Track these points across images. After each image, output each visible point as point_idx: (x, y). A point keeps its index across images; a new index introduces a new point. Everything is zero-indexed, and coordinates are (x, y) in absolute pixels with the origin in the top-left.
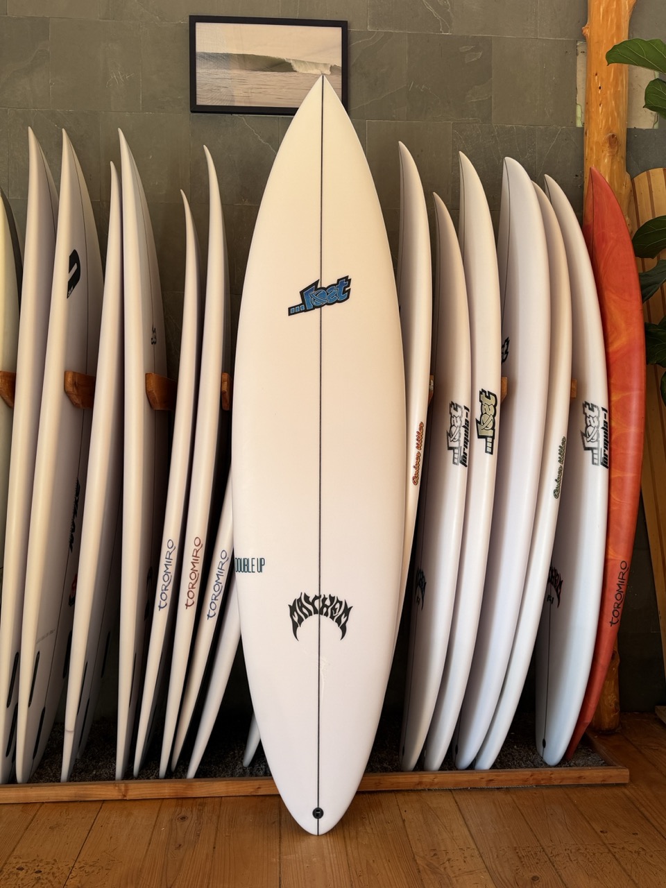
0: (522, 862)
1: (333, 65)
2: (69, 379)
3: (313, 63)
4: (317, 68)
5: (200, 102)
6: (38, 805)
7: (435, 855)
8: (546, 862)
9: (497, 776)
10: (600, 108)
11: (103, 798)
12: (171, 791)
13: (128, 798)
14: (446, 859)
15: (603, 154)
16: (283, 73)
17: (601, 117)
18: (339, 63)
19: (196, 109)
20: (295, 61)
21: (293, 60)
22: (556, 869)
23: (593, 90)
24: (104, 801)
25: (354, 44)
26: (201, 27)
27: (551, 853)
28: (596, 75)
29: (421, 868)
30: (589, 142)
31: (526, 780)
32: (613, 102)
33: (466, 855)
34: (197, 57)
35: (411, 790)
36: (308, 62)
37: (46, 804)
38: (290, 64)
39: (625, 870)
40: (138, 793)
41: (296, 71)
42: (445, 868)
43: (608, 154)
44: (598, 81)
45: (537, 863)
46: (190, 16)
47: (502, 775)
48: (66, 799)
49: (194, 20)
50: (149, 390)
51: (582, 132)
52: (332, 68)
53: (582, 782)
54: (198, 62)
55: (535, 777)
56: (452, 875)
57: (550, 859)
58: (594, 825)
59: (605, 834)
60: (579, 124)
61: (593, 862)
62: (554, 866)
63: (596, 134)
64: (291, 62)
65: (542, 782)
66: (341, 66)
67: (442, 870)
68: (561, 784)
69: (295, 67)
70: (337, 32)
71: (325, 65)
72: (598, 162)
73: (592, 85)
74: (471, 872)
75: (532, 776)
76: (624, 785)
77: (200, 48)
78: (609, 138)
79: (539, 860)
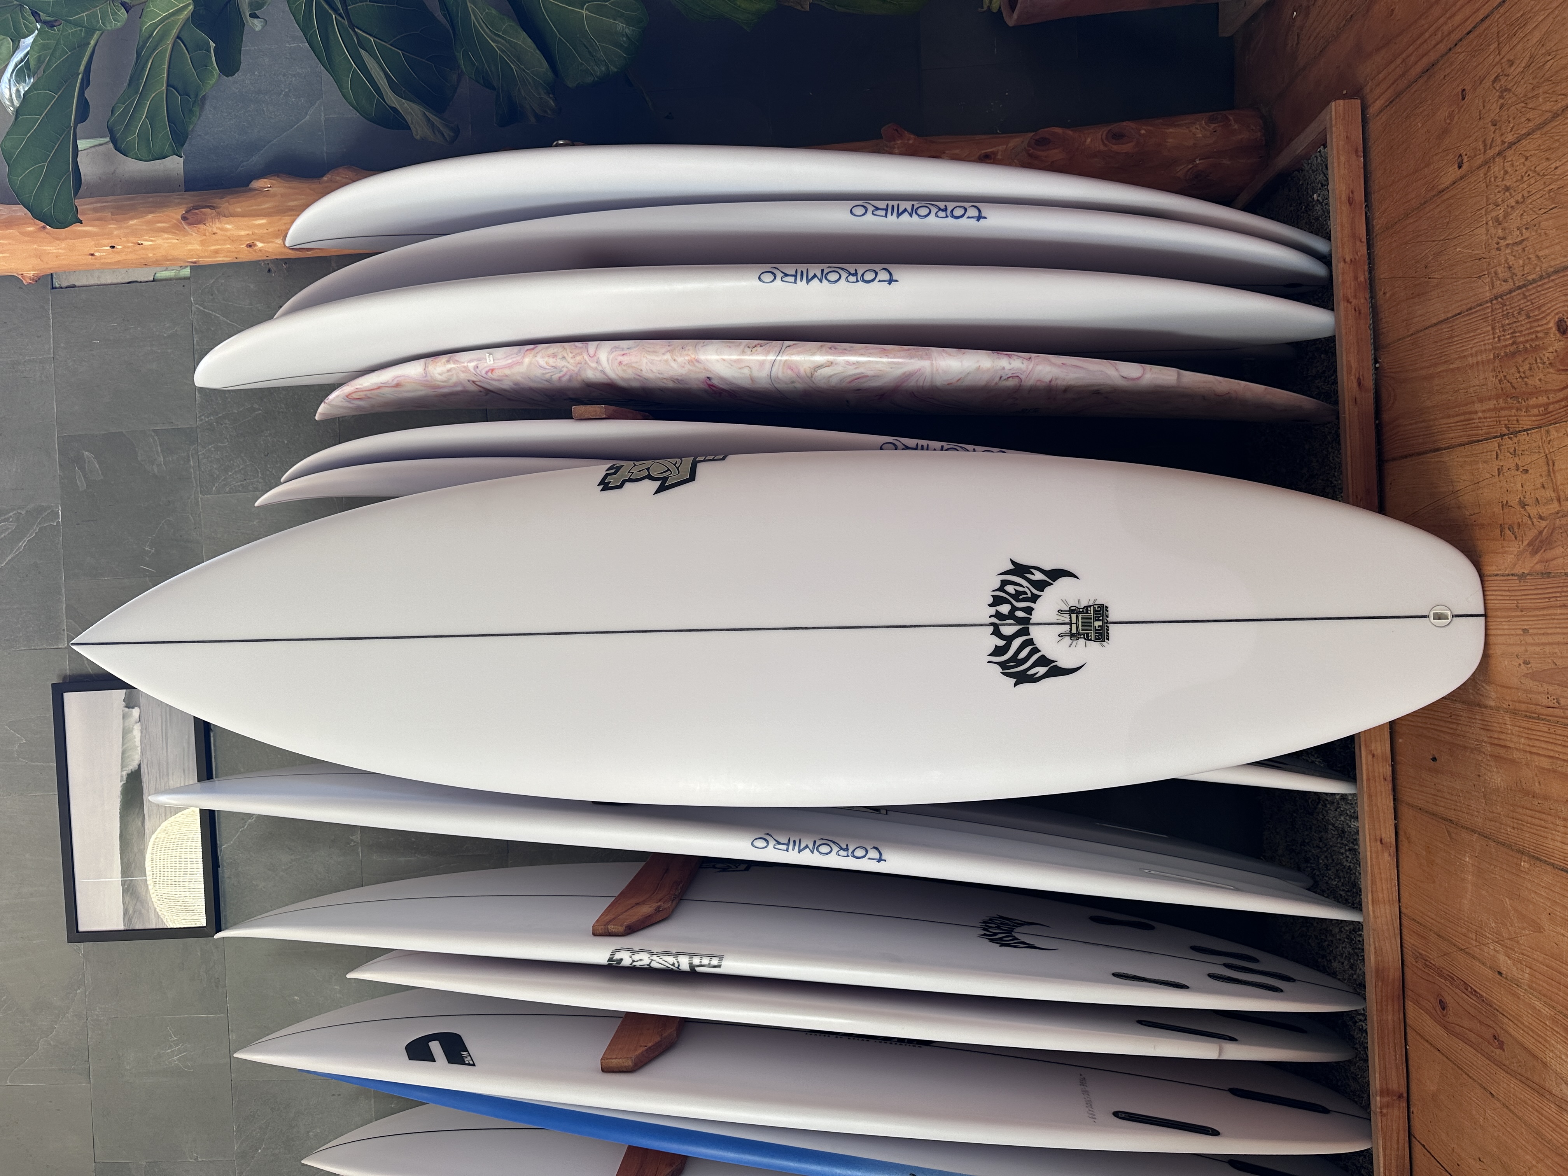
0: (1526, 349)
1: (124, 704)
3: (123, 738)
4: (131, 731)
5: (200, 921)
7: (1511, 528)
8: (1525, 297)
10: (146, 243)
14: (1518, 508)
15: (218, 231)
16: (145, 786)
17: (159, 241)
19: (213, 926)
20: (122, 767)
21: (122, 771)
22: (1541, 278)
23: (118, 258)
26: (86, 923)
27: (1505, 281)
29: (1539, 567)
30: (206, 257)
32: (131, 222)
33: (1513, 467)
34: (131, 927)
36: (123, 745)
38: (128, 775)
39: (1540, 127)
41: (139, 765)
42: (1541, 518)
43: (218, 225)
44: (103, 251)
45: (1529, 317)
46: (70, 941)
49: (75, 935)
51: (196, 268)
53: (1360, 196)
54: (139, 926)
55: (1350, 293)
56: (1554, 506)
57: (1520, 288)
58: (1446, 181)
59: (1465, 160)
60: (186, 272)
61: (1526, 195)
62: (1534, 281)
63: (189, 247)
64: (124, 773)
66: (125, 690)
67: (1544, 524)
68: (1364, 240)
69: (133, 766)
70: (71, 700)
71: (124, 717)
72: (233, 240)
73: (113, 260)
74: (1550, 463)
75: (1348, 301)
76: (1364, 109)
77: (118, 924)
78: (190, 224)
79: (1521, 310)
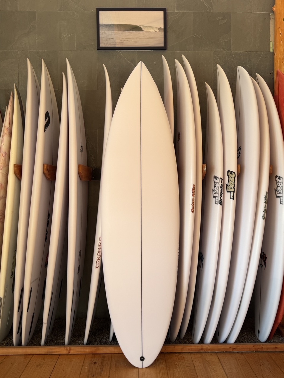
1: (160, 27)
2: (45, 168)
3: (151, 27)
4: (153, 29)
5: (101, 45)
6: (31, 356)
9: (237, 346)
10: (281, 43)
11: (60, 353)
12: (90, 351)
13: (70, 353)
15: (283, 63)
17: (281, 47)
18: (162, 26)
19: (100, 48)
20: (143, 26)
23: (278, 35)
24: (60, 354)
25: (169, 18)
26: (101, 13)
28: (279, 28)
30: (276, 58)
31: (251, 349)
34: (100, 26)
35: (198, 352)
36: (149, 26)
37: (34, 355)
38: (141, 27)
40: (75, 351)
44: (280, 31)
46: (97, 9)
47: (239, 346)
48: (43, 353)
49: (99, 10)
50: (80, 172)
51: (273, 54)
52: (160, 29)
53: (277, 350)
55: (255, 347)
60: (271, 50)
63: (279, 55)
65: (258, 350)
66: (163, 28)
68: (267, 351)
70: (161, 13)
71: (156, 27)
72: (280, 67)
73: (277, 32)
75: (253, 347)
77: (101, 22)
